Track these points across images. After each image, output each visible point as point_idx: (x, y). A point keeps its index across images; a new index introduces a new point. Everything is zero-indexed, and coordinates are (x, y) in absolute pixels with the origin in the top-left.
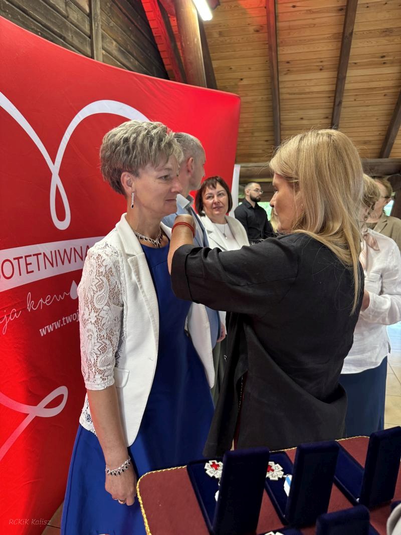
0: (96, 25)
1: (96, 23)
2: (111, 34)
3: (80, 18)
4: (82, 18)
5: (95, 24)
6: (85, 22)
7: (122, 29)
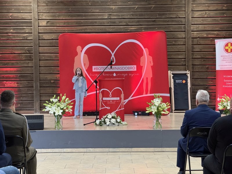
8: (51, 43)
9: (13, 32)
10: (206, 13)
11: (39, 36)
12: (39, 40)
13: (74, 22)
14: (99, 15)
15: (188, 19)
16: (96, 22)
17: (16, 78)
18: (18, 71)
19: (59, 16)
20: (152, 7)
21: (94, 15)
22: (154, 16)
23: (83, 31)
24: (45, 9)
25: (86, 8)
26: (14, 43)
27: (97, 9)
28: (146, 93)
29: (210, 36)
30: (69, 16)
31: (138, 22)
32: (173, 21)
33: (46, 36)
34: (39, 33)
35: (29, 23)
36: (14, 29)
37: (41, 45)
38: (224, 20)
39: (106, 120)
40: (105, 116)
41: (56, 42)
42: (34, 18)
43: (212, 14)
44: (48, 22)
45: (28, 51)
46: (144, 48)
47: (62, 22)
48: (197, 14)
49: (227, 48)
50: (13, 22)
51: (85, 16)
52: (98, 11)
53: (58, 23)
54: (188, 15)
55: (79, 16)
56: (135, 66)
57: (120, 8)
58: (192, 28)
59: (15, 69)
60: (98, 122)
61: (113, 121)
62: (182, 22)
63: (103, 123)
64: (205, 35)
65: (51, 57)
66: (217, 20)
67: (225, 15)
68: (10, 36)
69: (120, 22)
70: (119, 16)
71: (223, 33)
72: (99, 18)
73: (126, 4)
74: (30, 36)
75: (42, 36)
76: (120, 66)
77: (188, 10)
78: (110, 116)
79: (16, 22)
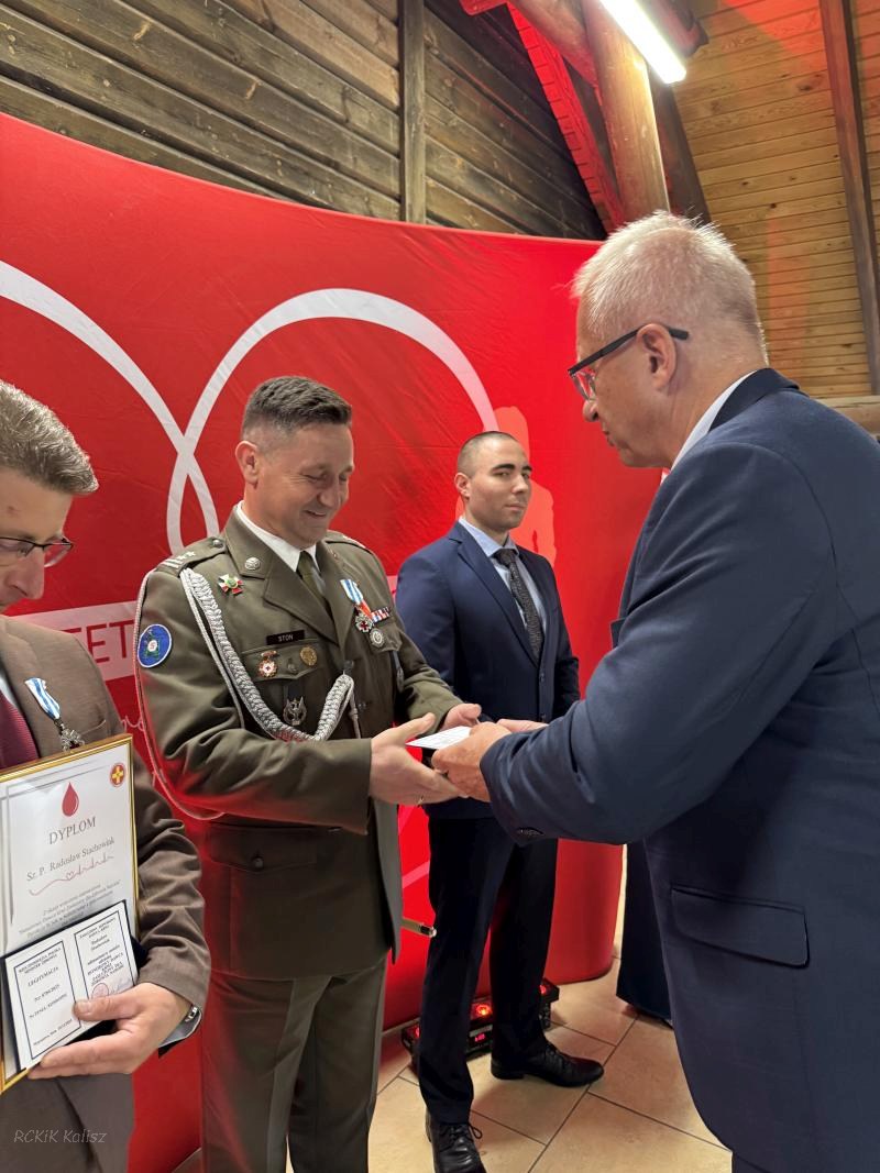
0: (414, 129)
1: (414, 125)
2: (450, 143)
3: (376, 119)
4: (381, 120)
5: (410, 128)
6: (388, 125)
7: (479, 129)
22: (259, 159)
46: (495, 406)
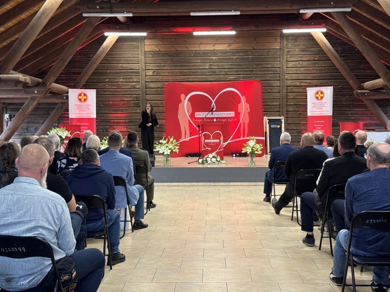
8: (157, 91)
9: (122, 81)
10: (299, 63)
11: (146, 84)
12: (146, 88)
13: (178, 71)
14: (201, 65)
15: (283, 69)
16: (198, 72)
17: (126, 123)
18: (127, 117)
19: (164, 66)
20: (249, 58)
21: (196, 66)
22: (251, 66)
23: (186, 80)
24: (152, 60)
25: (189, 59)
26: (123, 91)
27: (199, 59)
28: (244, 137)
29: (302, 84)
30: (173, 66)
31: (237, 71)
32: (269, 71)
33: (152, 85)
34: (146, 82)
35: (137, 73)
36: (123, 79)
37: (148, 93)
38: (316, 69)
39: (207, 159)
40: (207, 156)
41: (161, 91)
42: (142, 68)
43: (305, 64)
44: (154, 72)
45: (136, 98)
46: (242, 96)
47: (167, 72)
48: (291, 64)
49: (317, 95)
50: (123, 72)
51: (188, 66)
52: (199, 61)
53: (164, 72)
54: (283, 65)
55: (182, 66)
56: (234, 113)
57: (220, 58)
58: (286, 77)
59: (125, 115)
60: (200, 161)
61: (214, 160)
62: (277, 72)
63: (205, 162)
64: (298, 84)
65: (157, 104)
66: (310, 70)
67: (317, 65)
68: (120, 84)
69: (220, 72)
70: (219, 66)
71: (315, 82)
72: (200, 68)
73: (225, 55)
74: (138, 85)
75: (149, 85)
76: (220, 113)
77: (282, 61)
78: (211, 156)
79: (126, 72)
